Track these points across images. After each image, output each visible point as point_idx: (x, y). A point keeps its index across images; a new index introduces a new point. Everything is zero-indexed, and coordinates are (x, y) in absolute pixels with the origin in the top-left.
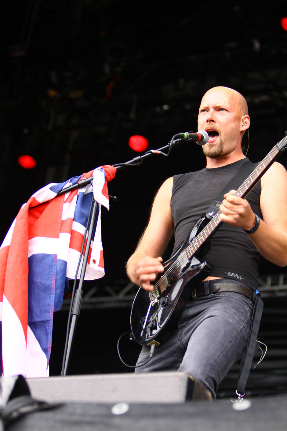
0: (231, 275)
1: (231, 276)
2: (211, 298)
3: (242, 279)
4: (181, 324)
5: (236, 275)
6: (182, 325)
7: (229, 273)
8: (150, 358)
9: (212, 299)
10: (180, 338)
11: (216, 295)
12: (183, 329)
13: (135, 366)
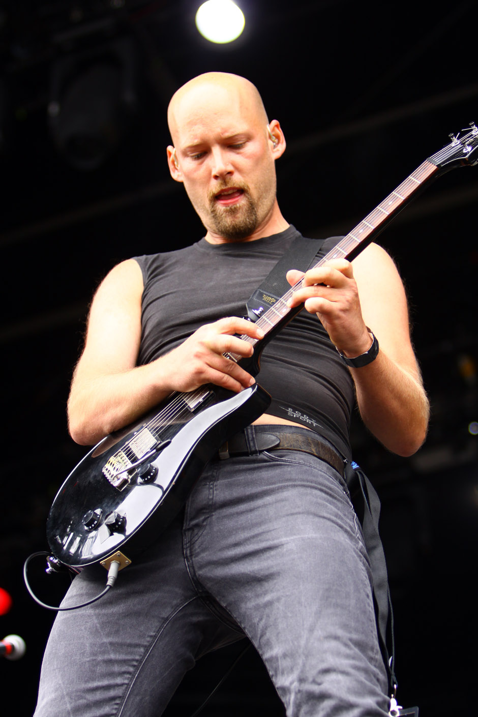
0: (293, 414)
1: (295, 416)
2: (265, 461)
3: (316, 426)
4: (192, 519)
5: (305, 416)
6: (194, 522)
7: (289, 409)
8: (108, 588)
9: (268, 464)
10: (188, 552)
11: (273, 456)
12: (196, 531)
13: (58, 607)
